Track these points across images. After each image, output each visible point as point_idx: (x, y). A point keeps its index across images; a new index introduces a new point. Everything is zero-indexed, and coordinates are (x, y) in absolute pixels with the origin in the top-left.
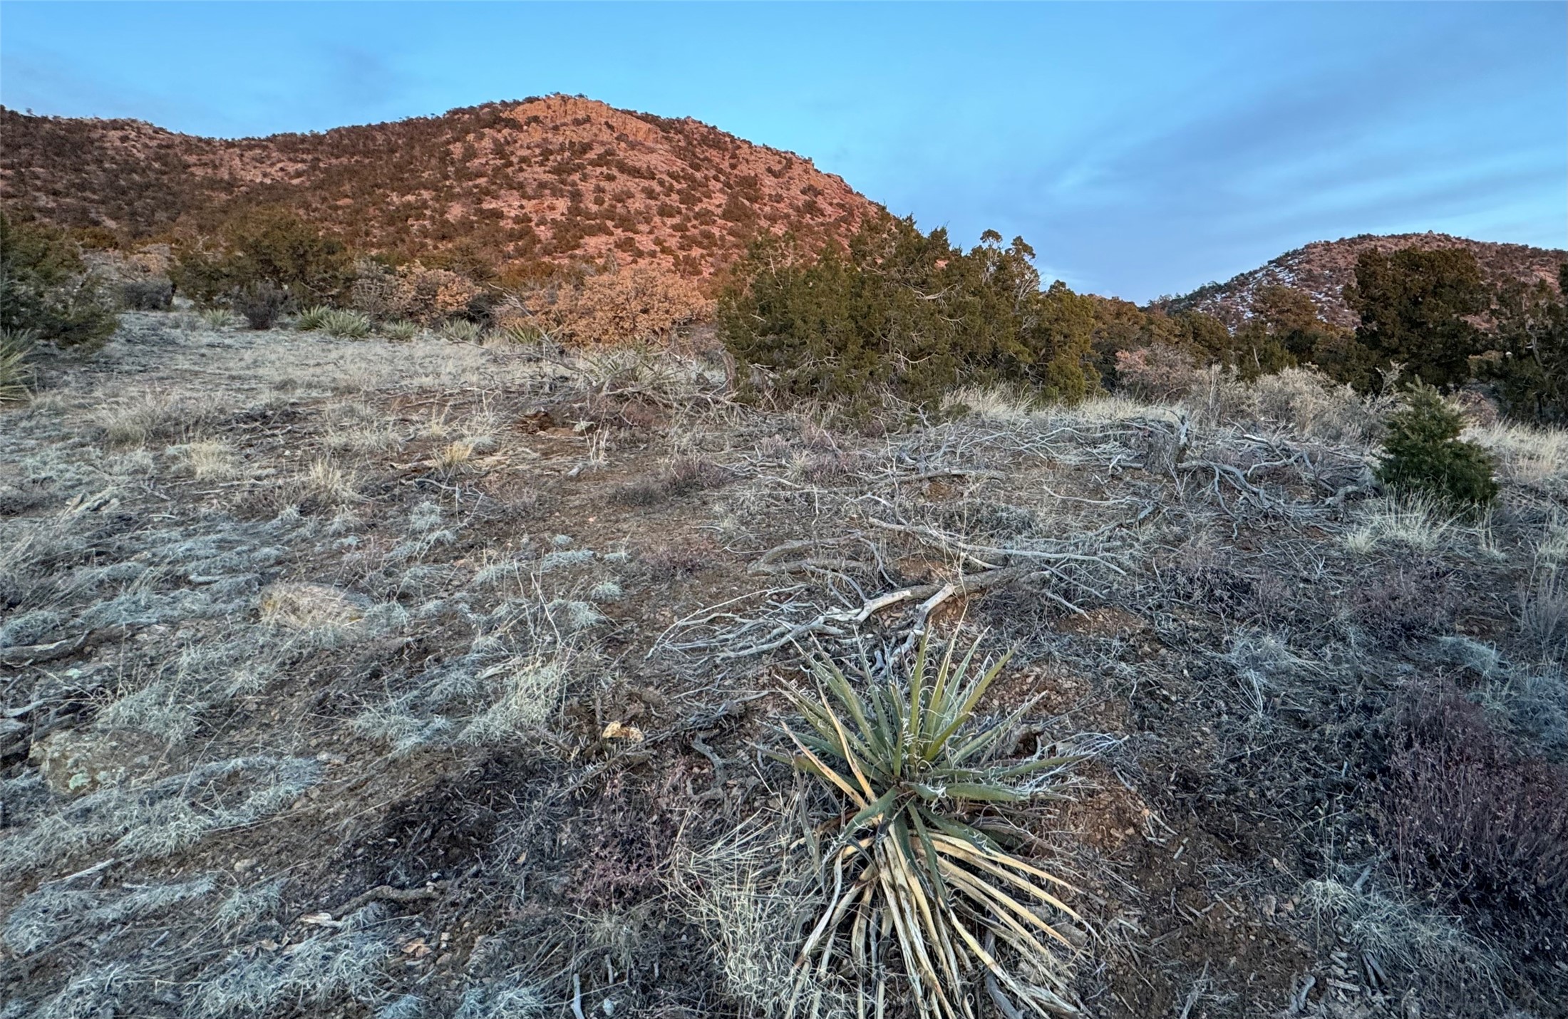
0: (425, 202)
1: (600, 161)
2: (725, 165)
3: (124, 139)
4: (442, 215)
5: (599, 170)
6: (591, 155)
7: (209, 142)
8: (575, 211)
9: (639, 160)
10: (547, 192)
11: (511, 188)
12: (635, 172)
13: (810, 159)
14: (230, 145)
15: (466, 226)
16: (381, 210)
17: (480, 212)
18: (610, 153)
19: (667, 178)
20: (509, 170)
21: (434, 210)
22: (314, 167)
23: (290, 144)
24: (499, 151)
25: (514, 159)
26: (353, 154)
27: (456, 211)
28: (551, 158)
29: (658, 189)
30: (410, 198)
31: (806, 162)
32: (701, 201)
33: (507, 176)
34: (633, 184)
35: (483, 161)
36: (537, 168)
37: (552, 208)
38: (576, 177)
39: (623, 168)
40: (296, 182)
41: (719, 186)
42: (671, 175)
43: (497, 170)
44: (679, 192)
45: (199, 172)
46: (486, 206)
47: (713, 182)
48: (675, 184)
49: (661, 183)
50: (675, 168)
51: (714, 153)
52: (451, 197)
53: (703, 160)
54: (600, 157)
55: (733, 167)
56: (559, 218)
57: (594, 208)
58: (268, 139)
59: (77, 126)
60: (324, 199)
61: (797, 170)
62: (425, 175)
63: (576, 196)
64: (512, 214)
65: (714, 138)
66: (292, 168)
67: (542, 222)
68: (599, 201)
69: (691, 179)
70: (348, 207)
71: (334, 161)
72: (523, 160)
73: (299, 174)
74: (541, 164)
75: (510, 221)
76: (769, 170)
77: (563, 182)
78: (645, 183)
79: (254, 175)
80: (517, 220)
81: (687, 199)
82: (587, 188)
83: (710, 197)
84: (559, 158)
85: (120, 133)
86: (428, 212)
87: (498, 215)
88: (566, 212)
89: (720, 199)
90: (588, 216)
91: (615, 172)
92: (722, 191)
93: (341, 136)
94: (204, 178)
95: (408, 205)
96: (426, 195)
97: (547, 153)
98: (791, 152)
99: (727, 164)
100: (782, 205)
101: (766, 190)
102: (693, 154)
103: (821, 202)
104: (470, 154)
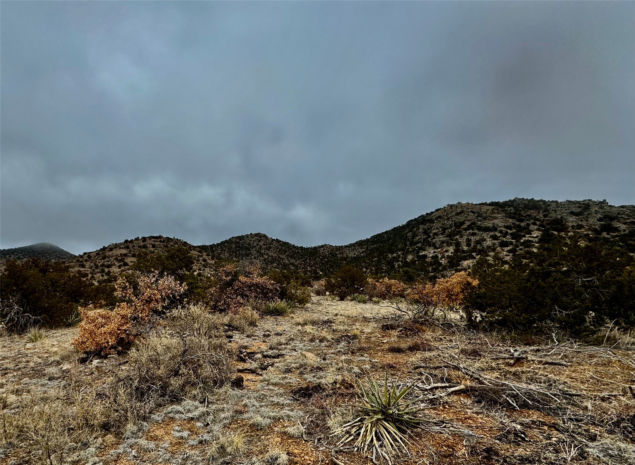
0: (400, 255)
4: (405, 259)
5: (468, 232)
6: (465, 226)
8: (457, 251)
9: (488, 224)
10: (445, 245)
11: (430, 246)
12: (486, 229)
15: (413, 262)
16: (386, 260)
17: (419, 256)
18: (473, 223)
19: (504, 229)
20: (430, 239)
21: (402, 258)
24: (425, 232)
25: (431, 235)
26: (377, 243)
27: (410, 257)
28: (447, 231)
29: (499, 235)
30: (395, 255)
32: (525, 236)
33: (428, 241)
34: (485, 235)
35: (419, 237)
36: (440, 236)
37: (447, 251)
38: (458, 237)
39: (480, 229)
42: (505, 227)
43: (424, 239)
44: (510, 234)
46: (421, 254)
48: (509, 231)
49: (501, 232)
50: (508, 224)
52: (408, 252)
53: (525, 216)
54: (469, 226)
56: (450, 254)
57: (465, 248)
60: (369, 259)
62: (400, 246)
63: (458, 244)
64: (431, 256)
66: (362, 250)
67: (443, 257)
68: (468, 245)
70: (376, 261)
71: (372, 246)
72: (436, 234)
74: (442, 234)
75: (430, 258)
76: (572, 213)
77: (452, 240)
78: (492, 233)
81: (516, 236)
82: (463, 241)
83: (530, 234)
84: (450, 231)
86: (400, 259)
87: (425, 256)
88: (453, 251)
89: (537, 233)
90: (464, 252)
91: (476, 231)
93: (375, 238)
95: (394, 258)
96: (400, 253)
97: (444, 230)
98: (589, 200)
99: (541, 215)
100: (583, 230)
101: (570, 224)
102: (520, 215)
103: (616, 224)
104: (414, 235)
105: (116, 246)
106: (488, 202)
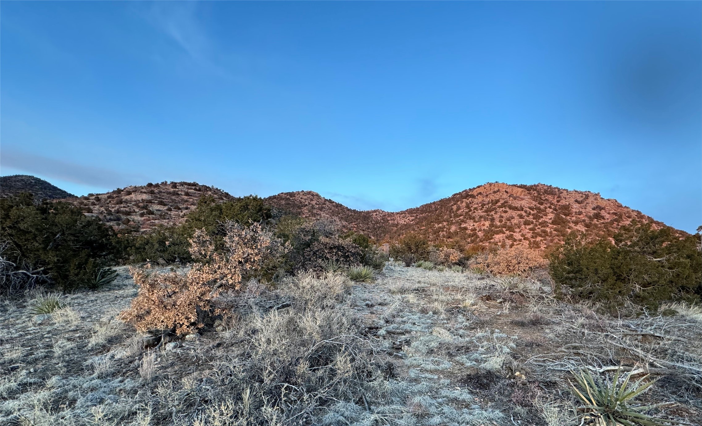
0: (445, 226)
1: (503, 206)
2: (555, 201)
3: (376, 215)
4: (449, 230)
5: (501, 209)
6: (499, 204)
7: (393, 213)
8: (492, 225)
9: (517, 204)
10: (483, 219)
11: (471, 219)
12: (515, 209)
13: (599, 193)
14: (398, 213)
15: (456, 233)
17: (460, 228)
18: (506, 202)
19: (528, 210)
20: (470, 213)
21: (447, 229)
22: (416, 218)
23: (411, 212)
24: (468, 207)
25: (472, 209)
26: (426, 213)
27: (453, 228)
28: (485, 207)
29: (524, 214)
30: (440, 225)
31: (596, 195)
32: (542, 218)
33: (469, 215)
34: (514, 213)
35: (462, 210)
36: (480, 211)
37: (484, 225)
38: (493, 213)
39: (511, 208)
40: (412, 223)
41: (551, 210)
42: (530, 208)
43: (467, 213)
44: (533, 215)
45: (390, 222)
46: (462, 226)
47: (549, 209)
48: (531, 211)
49: (526, 212)
50: (532, 205)
51: (550, 196)
52: (452, 223)
53: (544, 200)
54: (502, 204)
55: (558, 201)
56: (486, 228)
57: (499, 224)
58: (406, 211)
59: (368, 212)
60: (418, 227)
61: (591, 199)
62: (445, 217)
63: (493, 220)
64: (470, 228)
65: (550, 191)
66: (411, 218)
67: (480, 230)
68: (501, 221)
69: (539, 209)
70: (424, 229)
71: (421, 215)
72: (475, 209)
73: (412, 220)
74: (481, 209)
75: (469, 231)
76: (576, 201)
77: (488, 215)
78: (519, 212)
79: (402, 222)
80: (472, 230)
81: (536, 217)
82: (497, 216)
83: (546, 215)
84: (487, 206)
85: (375, 213)
86: (445, 229)
87: (466, 229)
88: (488, 226)
89: (551, 216)
90: (497, 227)
91: (507, 209)
92: (552, 212)
94: (392, 224)
95: (440, 228)
96: (445, 223)
97: (483, 205)
98: (589, 192)
99: (555, 200)
100: (582, 216)
101: (574, 210)
102: (541, 198)
103: (603, 213)
104: (459, 208)
105: (136, 190)
106: (518, 185)
